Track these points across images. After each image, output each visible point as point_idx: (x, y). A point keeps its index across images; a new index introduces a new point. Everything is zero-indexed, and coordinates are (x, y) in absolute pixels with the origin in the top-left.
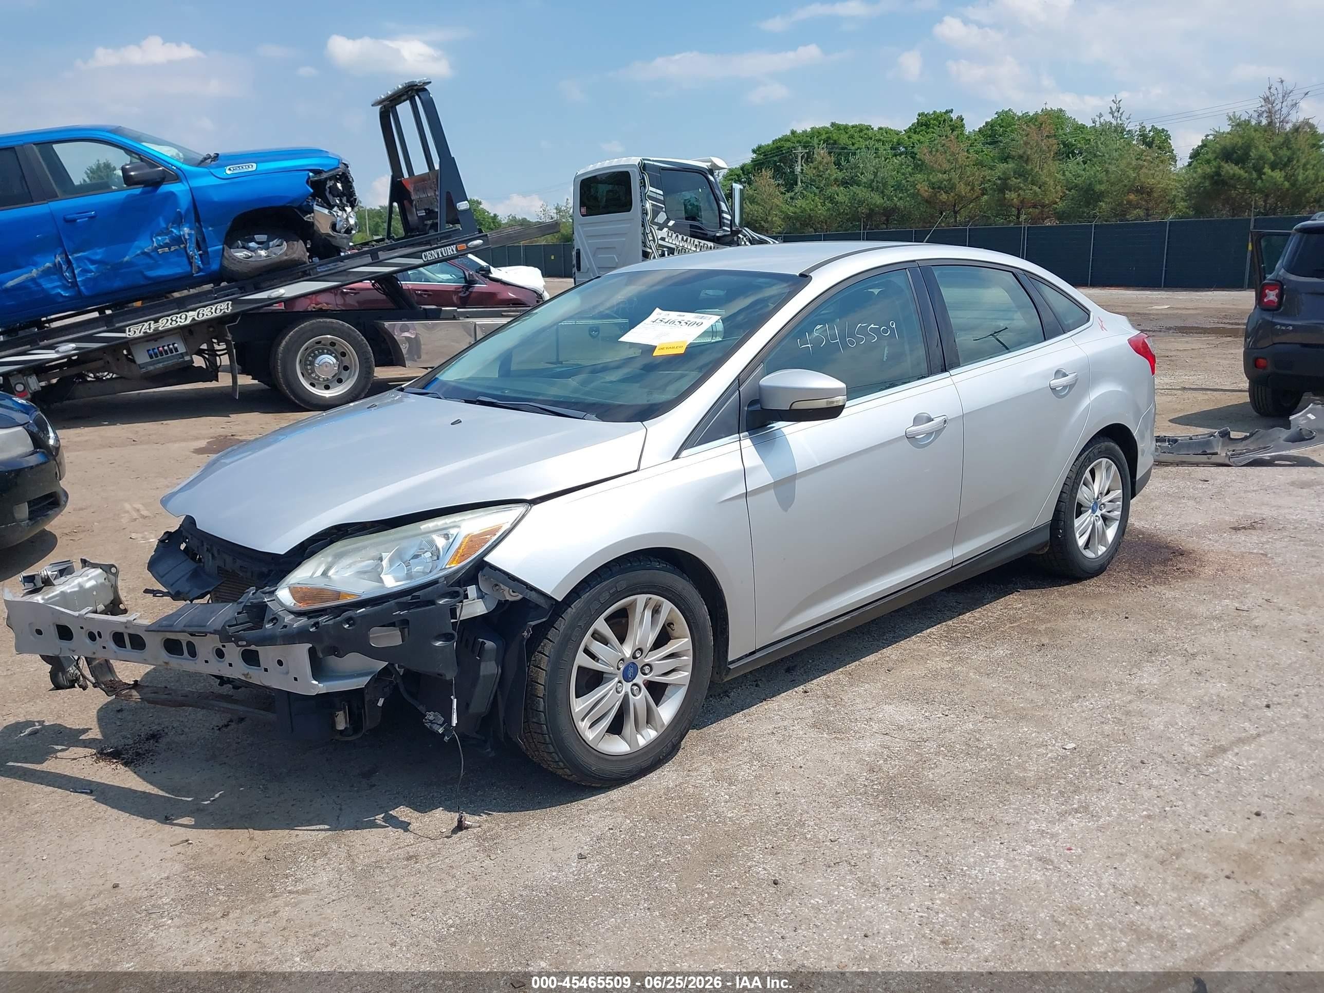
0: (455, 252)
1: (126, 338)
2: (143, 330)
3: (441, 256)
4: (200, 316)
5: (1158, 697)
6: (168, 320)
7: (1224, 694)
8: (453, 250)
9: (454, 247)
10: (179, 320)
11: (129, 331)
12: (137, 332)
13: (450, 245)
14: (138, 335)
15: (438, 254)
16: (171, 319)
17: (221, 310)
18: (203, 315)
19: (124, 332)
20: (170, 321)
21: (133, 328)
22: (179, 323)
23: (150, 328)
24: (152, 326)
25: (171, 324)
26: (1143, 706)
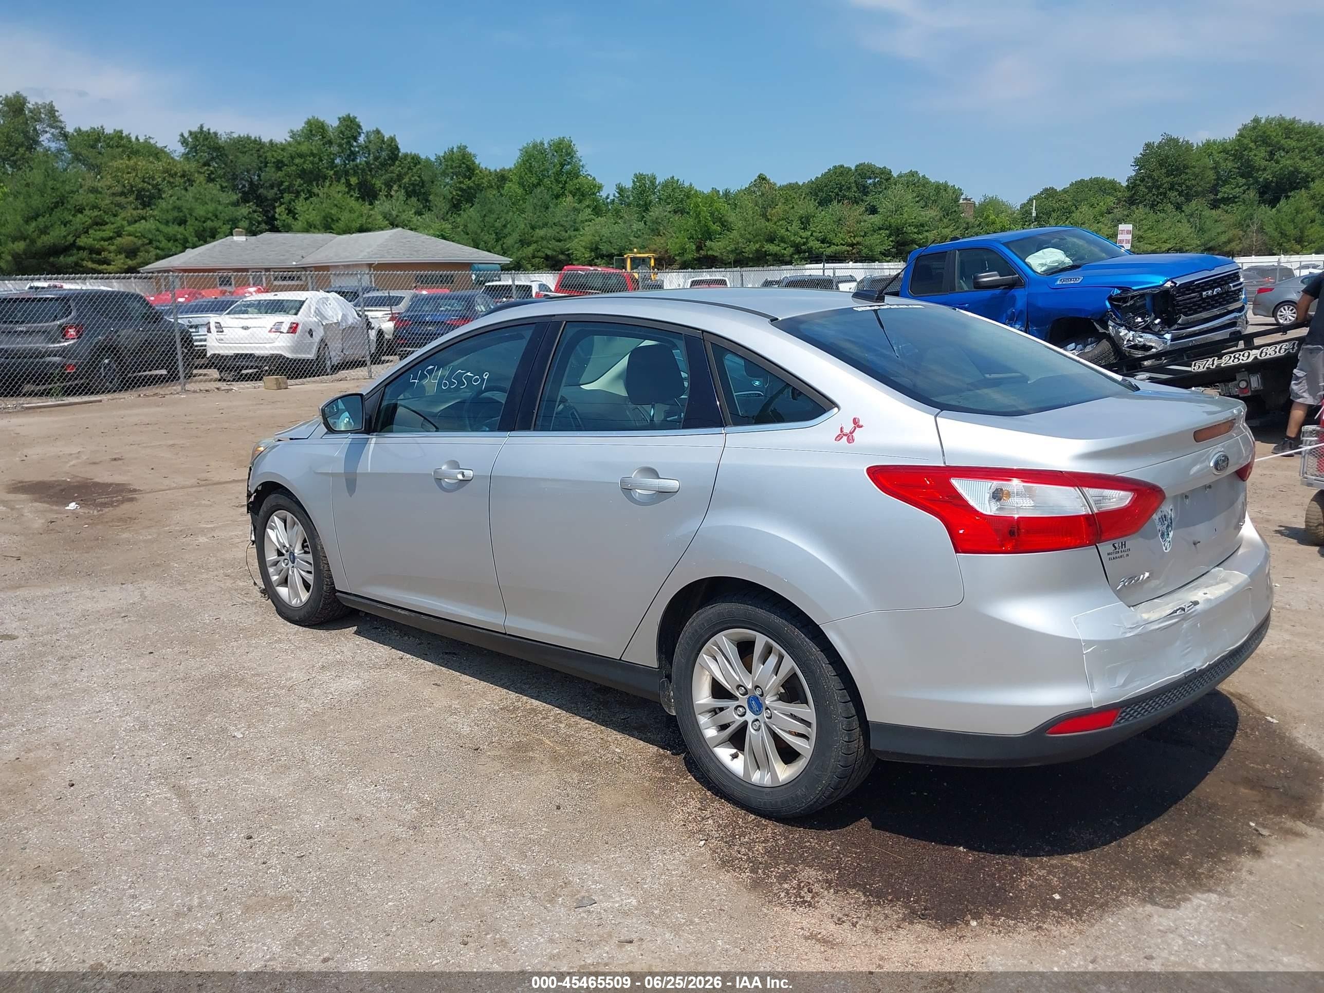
1: (1191, 371)
2: (1207, 366)
6: (1231, 357)
10: (1241, 357)
11: (1195, 366)
12: (1202, 367)
14: (1201, 369)
16: (1234, 356)
19: (1190, 366)
20: (1233, 358)
21: (1198, 363)
22: (1241, 361)
23: (1213, 364)
24: (1215, 362)
25: (1233, 361)
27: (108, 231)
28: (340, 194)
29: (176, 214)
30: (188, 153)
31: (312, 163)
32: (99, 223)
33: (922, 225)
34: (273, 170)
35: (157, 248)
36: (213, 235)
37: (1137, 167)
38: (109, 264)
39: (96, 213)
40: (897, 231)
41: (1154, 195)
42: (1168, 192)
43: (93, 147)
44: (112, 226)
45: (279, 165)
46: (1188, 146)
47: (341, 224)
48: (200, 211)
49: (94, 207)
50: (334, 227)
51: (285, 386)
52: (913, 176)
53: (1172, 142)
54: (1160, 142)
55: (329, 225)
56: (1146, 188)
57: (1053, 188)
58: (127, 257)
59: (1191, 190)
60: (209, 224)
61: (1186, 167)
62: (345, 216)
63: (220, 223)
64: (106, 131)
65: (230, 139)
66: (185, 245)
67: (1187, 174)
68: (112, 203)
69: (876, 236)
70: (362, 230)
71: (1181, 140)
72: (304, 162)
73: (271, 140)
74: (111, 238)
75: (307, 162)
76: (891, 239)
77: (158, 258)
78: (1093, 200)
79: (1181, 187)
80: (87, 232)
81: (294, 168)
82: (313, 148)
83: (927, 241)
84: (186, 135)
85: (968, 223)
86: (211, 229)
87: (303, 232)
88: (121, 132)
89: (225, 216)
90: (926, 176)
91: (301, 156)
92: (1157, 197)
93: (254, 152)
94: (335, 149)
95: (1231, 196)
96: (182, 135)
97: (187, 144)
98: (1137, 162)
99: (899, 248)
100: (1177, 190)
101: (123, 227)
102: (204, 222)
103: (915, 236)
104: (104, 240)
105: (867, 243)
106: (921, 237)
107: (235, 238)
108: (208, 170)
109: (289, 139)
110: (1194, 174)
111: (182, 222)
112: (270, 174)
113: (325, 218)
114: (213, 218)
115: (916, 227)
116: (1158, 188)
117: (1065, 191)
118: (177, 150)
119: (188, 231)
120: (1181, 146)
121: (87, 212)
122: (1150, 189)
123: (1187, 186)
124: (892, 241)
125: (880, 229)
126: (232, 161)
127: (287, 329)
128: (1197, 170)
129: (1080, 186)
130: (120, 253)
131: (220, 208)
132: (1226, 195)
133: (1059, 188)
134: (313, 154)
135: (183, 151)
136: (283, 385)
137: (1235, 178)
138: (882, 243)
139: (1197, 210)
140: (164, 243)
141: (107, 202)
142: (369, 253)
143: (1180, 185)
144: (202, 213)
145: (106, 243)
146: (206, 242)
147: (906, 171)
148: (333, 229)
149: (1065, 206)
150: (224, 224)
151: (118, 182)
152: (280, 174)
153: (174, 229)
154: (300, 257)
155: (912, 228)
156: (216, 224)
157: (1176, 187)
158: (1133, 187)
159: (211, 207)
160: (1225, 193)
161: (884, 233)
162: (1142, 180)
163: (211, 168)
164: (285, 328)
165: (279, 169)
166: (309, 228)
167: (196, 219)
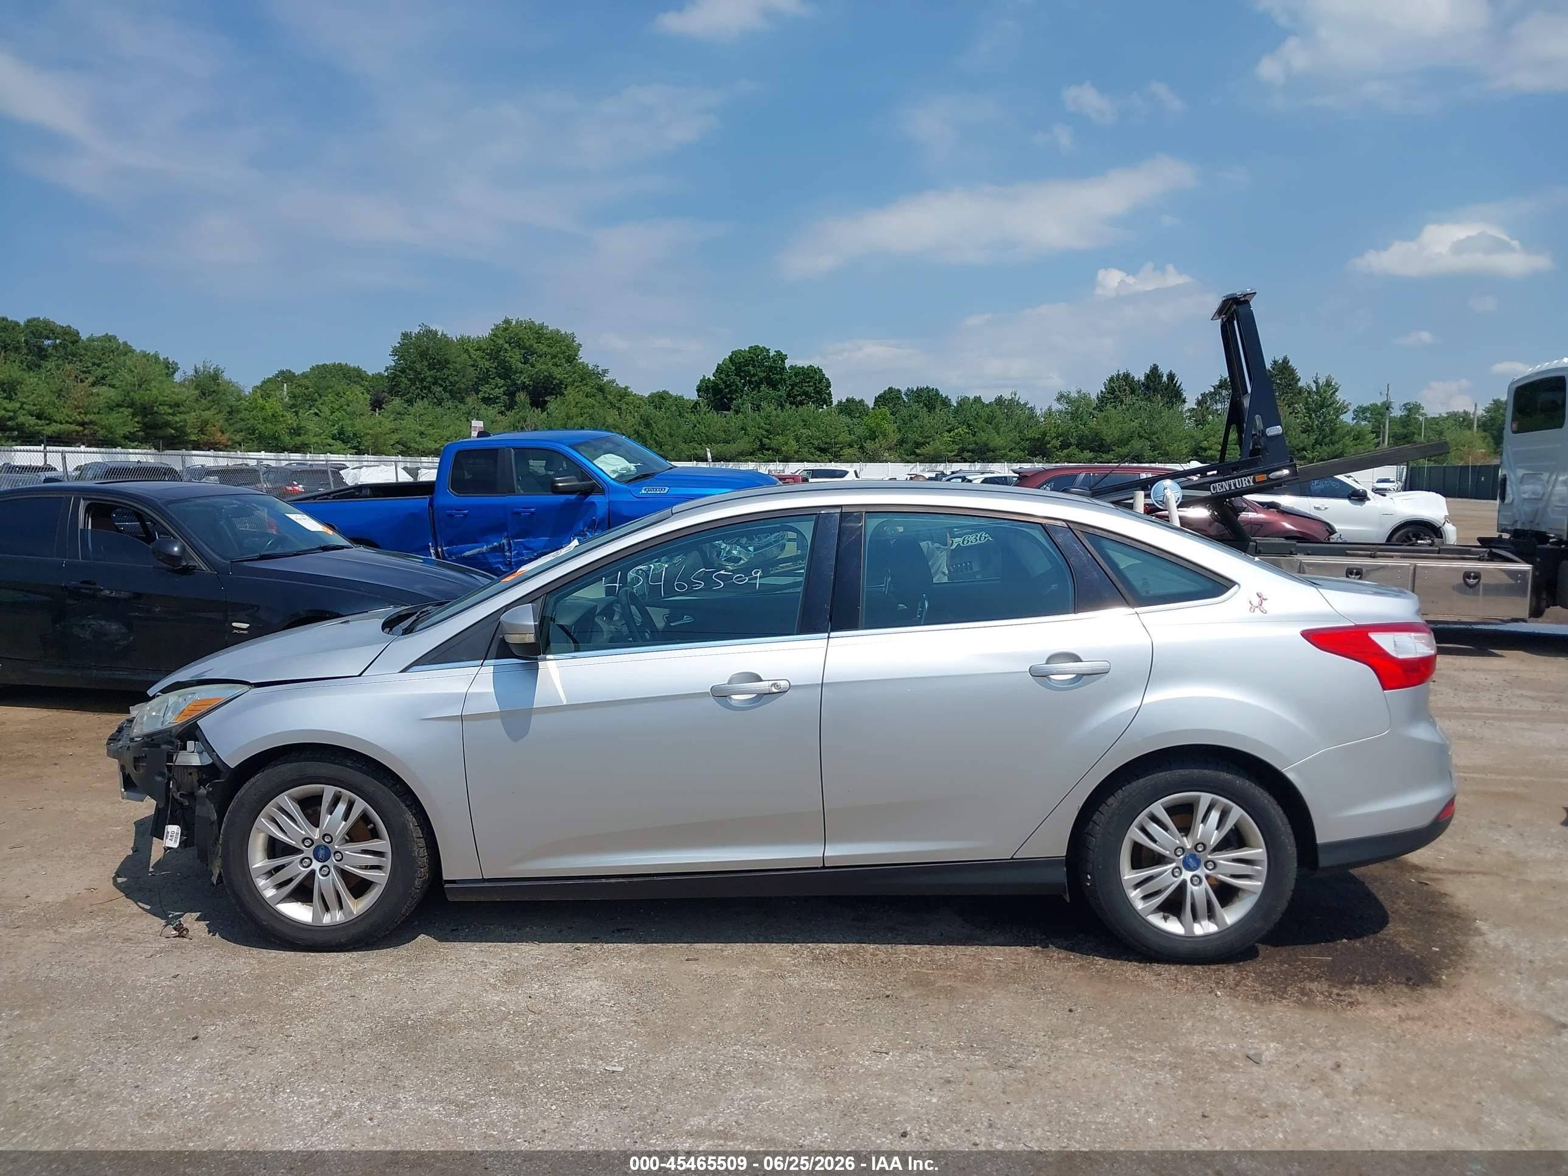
0: (1252, 484)
3: (1233, 488)
4: (965, 542)
8: (1249, 482)
9: (1250, 478)
13: (1246, 476)
15: (1230, 486)
17: (985, 538)
18: (968, 541)
33: (177, 405)
37: (397, 357)
40: (144, 410)
41: (417, 388)
42: (433, 387)
46: (446, 341)
52: (110, 341)
53: (430, 334)
54: (419, 333)
56: (409, 380)
57: (290, 371)
59: (454, 386)
61: (447, 362)
67: (449, 369)
69: (114, 415)
71: (440, 333)
76: (136, 419)
78: (339, 389)
79: (445, 382)
83: (185, 426)
85: (231, 407)
90: (129, 343)
92: (421, 391)
95: (491, 396)
98: (395, 351)
99: (148, 430)
100: (441, 386)
103: (170, 418)
105: (105, 422)
106: (177, 419)
110: (455, 370)
115: (171, 407)
116: (422, 380)
117: (304, 376)
120: (440, 340)
122: (413, 382)
123: (451, 382)
124: (138, 422)
125: (119, 406)
128: (458, 366)
129: (323, 372)
132: (487, 395)
133: (298, 372)
137: (494, 379)
138: (125, 424)
139: (474, 408)
143: (444, 380)
147: (99, 333)
149: (306, 391)
155: (166, 407)
157: (440, 382)
158: (394, 378)
160: (485, 392)
161: (128, 411)
162: (403, 371)
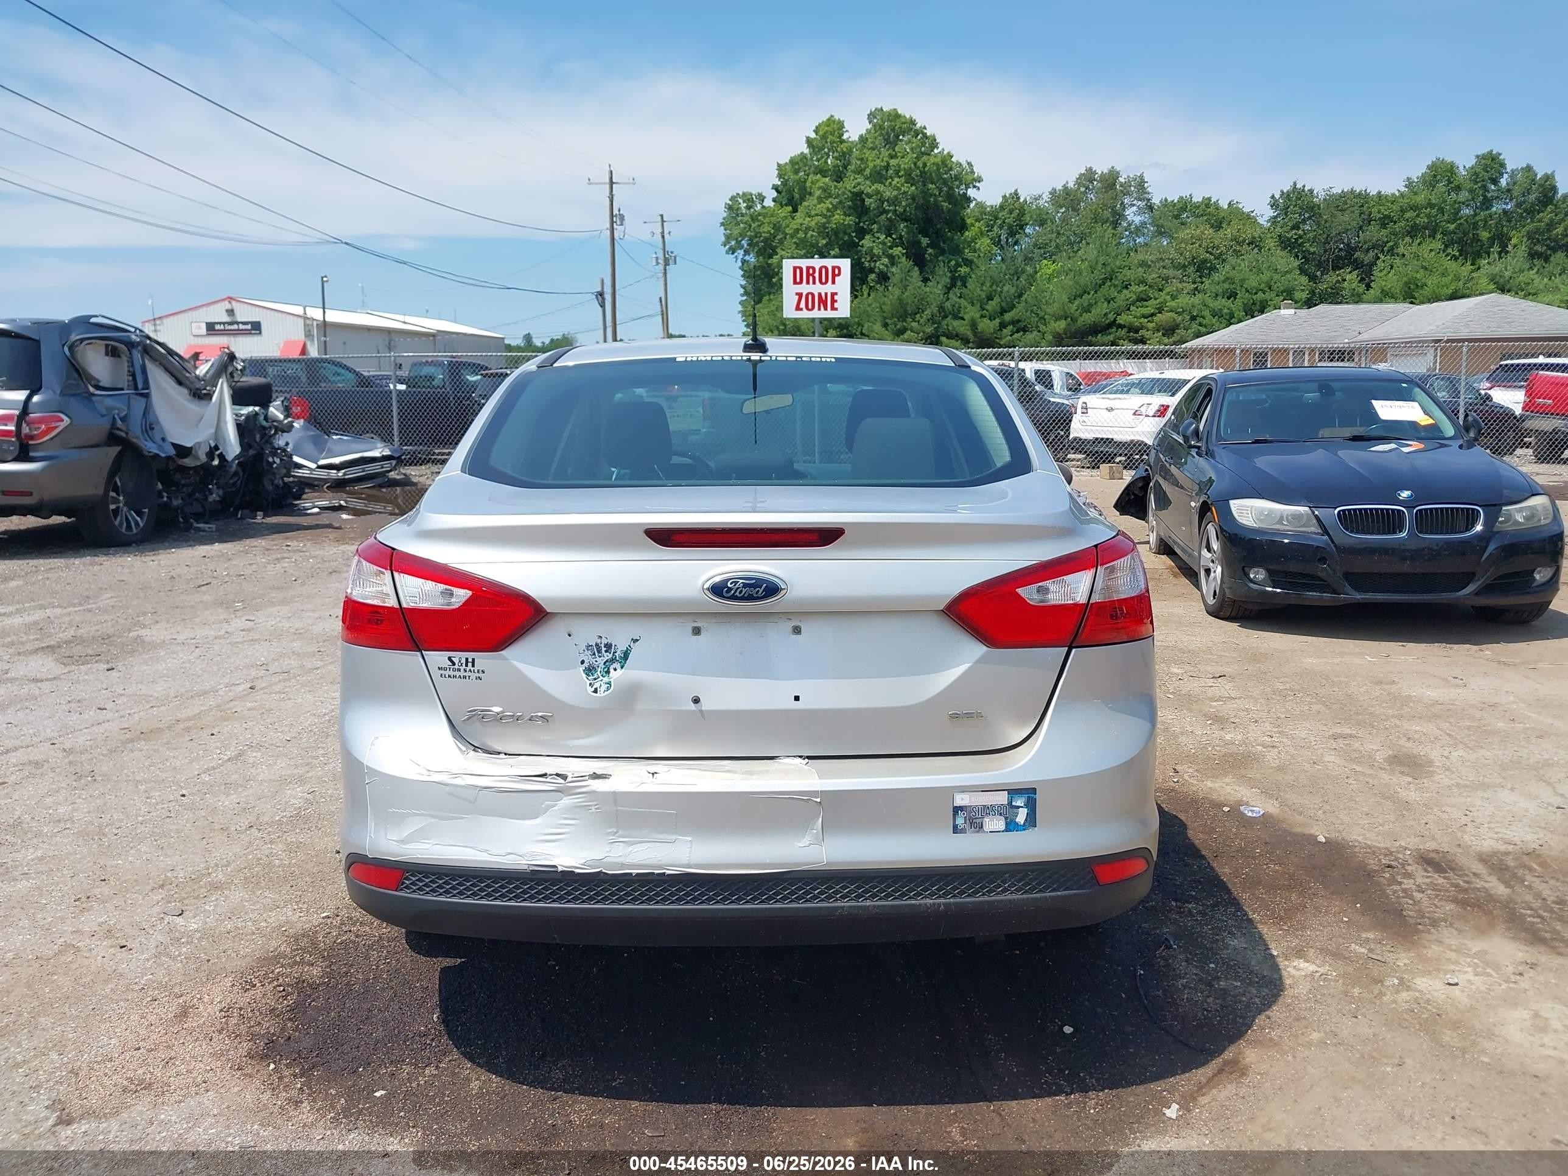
5: (283, 782)
7: (223, 797)
26: (296, 771)
27: (1150, 307)
28: (1433, 253)
29: (1226, 286)
30: (1276, 217)
31: (1428, 216)
32: (1142, 299)
34: (1377, 227)
35: (1200, 325)
36: (1261, 308)
38: (1145, 343)
39: (1142, 288)
43: (1177, 217)
44: (1155, 302)
45: (1385, 221)
47: (1426, 291)
48: (1253, 281)
49: (1142, 282)
50: (1416, 295)
51: (1119, 476)
55: (1411, 294)
58: (1164, 335)
60: (1260, 295)
62: (1432, 281)
63: (1273, 295)
64: (1195, 200)
65: (1330, 196)
66: (1230, 320)
68: (1159, 277)
70: (1453, 297)
72: (1418, 216)
73: (1379, 192)
74: (1152, 315)
75: (1422, 215)
77: (1198, 335)
80: (1129, 309)
81: (1403, 224)
82: (1432, 198)
84: (1277, 196)
86: (1261, 302)
87: (1375, 302)
88: (1209, 199)
89: (1278, 286)
91: (1414, 208)
93: (1356, 208)
94: (1464, 195)
96: (1273, 197)
97: (1277, 207)
101: (1165, 302)
102: (1256, 293)
104: (1145, 317)
107: (1283, 312)
108: (1296, 234)
109: (1403, 189)
111: (1232, 295)
112: (1374, 233)
113: (1407, 284)
114: (1266, 289)
118: (1264, 213)
119: (1237, 306)
121: (1134, 288)
126: (1326, 221)
127: (1154, 411)
130: (1158, 331)
131: (1276, 277)
134: (1431, 205)
135: (1272, 214)
136: (1117, 475)
140: (1209, 319)
141: (1154, 276)
142: (1438, 327)
144: (1254, 284)
145: (1146, 320)
146: (1253, 317)
148: (1415, 298)
150: (1277, 296)
151: (1181, 254)
152: (1384, 232)
153: (1222, 303)
154: (1356, 333)
156: (1267, 296)
159: (1265, 277)
163: (1300, 232)
164: (1152, 410)
165: (1384, 226)
166: (1386, 296)
167: (1247, 291)
